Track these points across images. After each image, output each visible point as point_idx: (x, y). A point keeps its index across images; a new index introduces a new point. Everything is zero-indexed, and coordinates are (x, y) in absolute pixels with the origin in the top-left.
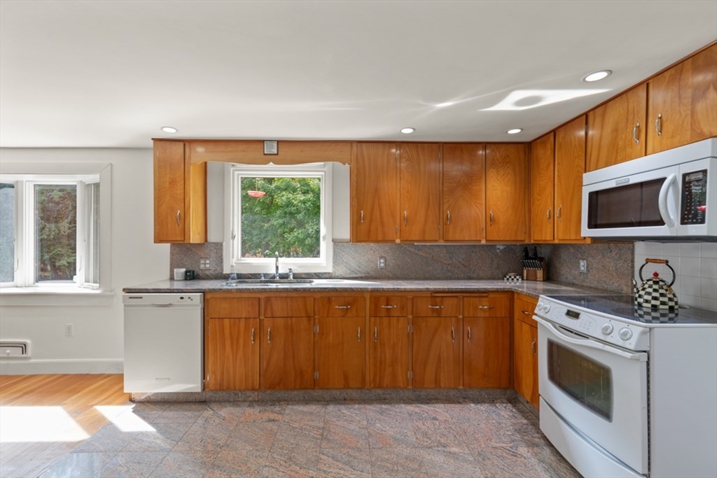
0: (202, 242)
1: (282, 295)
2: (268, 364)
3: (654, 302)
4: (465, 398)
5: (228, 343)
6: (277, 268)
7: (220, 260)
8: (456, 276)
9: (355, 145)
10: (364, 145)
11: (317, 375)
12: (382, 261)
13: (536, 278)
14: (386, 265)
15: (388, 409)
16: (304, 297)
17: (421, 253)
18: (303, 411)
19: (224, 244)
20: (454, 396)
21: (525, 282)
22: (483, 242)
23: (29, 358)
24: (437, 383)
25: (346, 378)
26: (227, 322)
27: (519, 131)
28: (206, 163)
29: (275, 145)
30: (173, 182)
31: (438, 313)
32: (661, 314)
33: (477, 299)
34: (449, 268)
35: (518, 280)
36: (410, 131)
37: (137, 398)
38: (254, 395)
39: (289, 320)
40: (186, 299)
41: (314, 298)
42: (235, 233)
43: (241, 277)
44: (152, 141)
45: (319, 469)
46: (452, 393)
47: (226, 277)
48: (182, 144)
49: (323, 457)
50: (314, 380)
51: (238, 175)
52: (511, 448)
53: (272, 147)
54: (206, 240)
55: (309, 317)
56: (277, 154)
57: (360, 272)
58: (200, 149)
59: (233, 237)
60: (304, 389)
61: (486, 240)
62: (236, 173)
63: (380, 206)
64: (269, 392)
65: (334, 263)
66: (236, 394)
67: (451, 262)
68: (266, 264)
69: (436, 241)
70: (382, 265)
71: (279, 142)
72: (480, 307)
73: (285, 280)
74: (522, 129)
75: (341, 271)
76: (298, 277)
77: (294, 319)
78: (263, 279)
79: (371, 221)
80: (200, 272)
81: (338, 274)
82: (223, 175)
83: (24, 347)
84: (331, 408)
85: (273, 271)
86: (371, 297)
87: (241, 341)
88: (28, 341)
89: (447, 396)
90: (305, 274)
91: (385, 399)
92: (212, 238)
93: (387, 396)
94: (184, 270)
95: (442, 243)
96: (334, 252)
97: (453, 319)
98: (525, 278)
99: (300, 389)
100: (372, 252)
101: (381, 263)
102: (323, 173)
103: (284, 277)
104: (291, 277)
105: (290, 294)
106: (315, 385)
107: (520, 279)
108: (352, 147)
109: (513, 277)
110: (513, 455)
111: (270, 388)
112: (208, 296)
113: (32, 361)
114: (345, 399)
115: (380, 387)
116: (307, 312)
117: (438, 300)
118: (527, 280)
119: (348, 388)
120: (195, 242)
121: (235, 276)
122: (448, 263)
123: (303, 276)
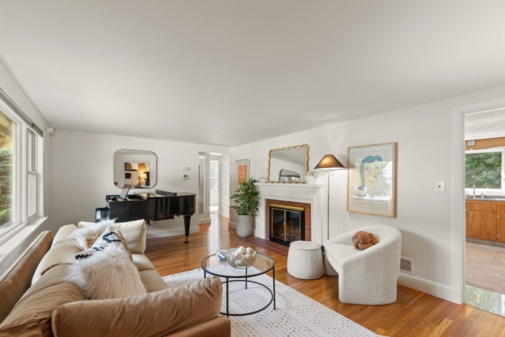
1: (478, 202)
2: (471, 228)
6: (474, 192)
11: (498, 236)
29: (474, 142)
39: (482, 212)
50: (497, 238)
53: (472, 143)
55: (493, 212)
56: (475, 146)
60: (490, 240)
68: (469, 191)
71: (475, 141)
76: (486, 197)
77: (485, 212)
85: (472, 194)
99: (488, 240)
103: (478, 196)
104: (483, 197)
105: (483, 202)
106: (497, 240)
111: (472, 237)
116: (492, 209)
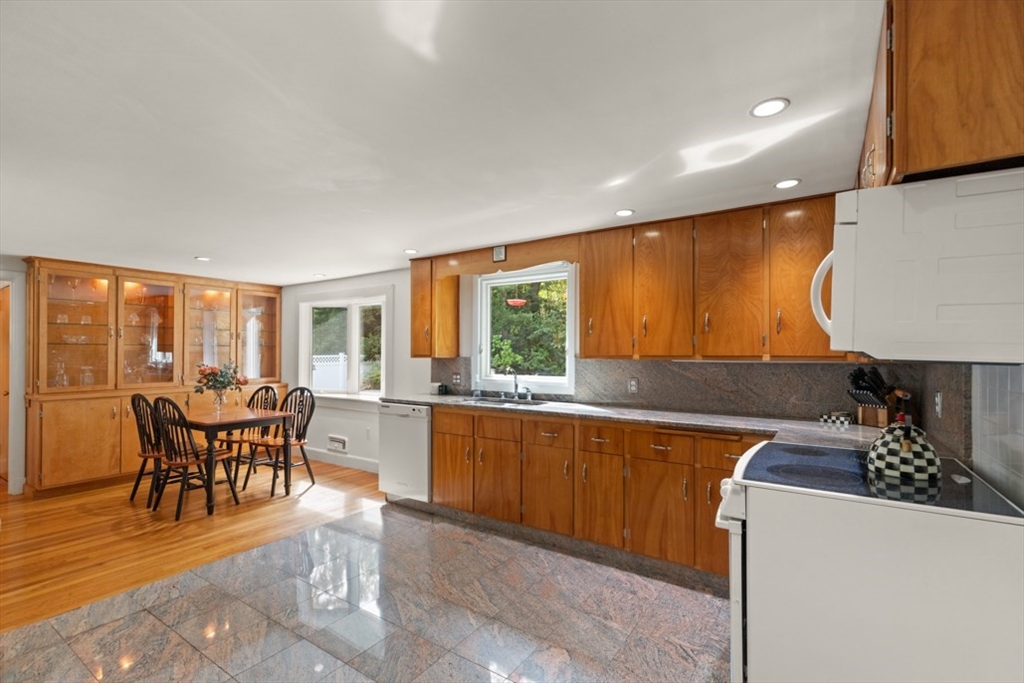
0: (453, 356)
1: (493, 414)
2: (480, 487)
3: (905, 468)
4: (707, 586)
5: (449, 459)
6: (516, 386)
7: (469, 377)
8: (744, 410)
9: (583, 238)
10: (593, 236)
11: (524, 510)
12: (633, 383)
13: (877, 422)
14: (638, 389)
15: (590, 568)
16: (512, 419)
17: (688, 374)
18: (502, 544)
19: (472, 358)
20: (690, 578)
21: (860, 427)
22: (766, 358)
23: (346, 453)
24: (662, 550)
25: (553, 519)
26: (447, 436)
27: (795, 183)
28: (458, 277)
29: (503, 250)
30: (423, 299)
31: (664, 456)
32: (916, 489)
33: (723, 443)
34: (732, 398)
35: (842, 423)
36: (628, 213)
37: (389, 498)
38: (471, 518)
39: (498, 442)
40: (416, 411)
41: (522, 421)
42: (483, 347)
43: (485, 395)
44: (409, 262)
45: (462, 590)
46: (688, 573)
47: (470, 394)
48: (429, 262)
49: (476, 583)
50: (522, 513)
51: (487, 284)
52: (693, 651)
53: (501, 254)
54: (458, 355)
55: (517, 442)
56: (505, 261)
57: (605, 395)
58: (453, 263)
59: (481, 352)
60: (511, 521)
61: (772, 357)
62: (485, 283)
63: (612, 311)
64: (483, 517)
65: (576, 383)
66: (456, 513)
67: (735, 388)
68: (507, 382)
69: (689, 357)
70: (634, 388)
71: (506, 247)
72: (727, 455)
73: (523, 400)
74: (800, 180)
75: (584, 394)
76: (537, 398)
77: (503, 442)
78: (503, 398)
79: (601, 330)
80: (452, 387)
81: (579, 398)
82: (472, 287)
83: (343, 443)
84: (532, 549)
85: (513, 391)
86: (581, 425)
87: (459, 458)
88: (346, 439)
89: (680, 575)
90: (545, 395)
91: (599, 557)
92: (464, 353)
93: (602, 555)
94: (440, 384)
95: (698, 360)
96: (576, 370)
97: (686, 468)
98: (860, 421)
99: (508, 520)
100: (621, 370)
101: (633, 387)
102: (566, 274)
103: (522, 397)
104: (529, 398)
106: (521, 519)
107: (846, 423)
108: (580, 240)
109: (834, 418)
110: (683, 657)
111: (481, 513)
112: (436, 410)
113: (349, 456)
114: (554, 545)
115: (590, 539)
116: (514, 435)
117: (664, 438)
118: (863, 424)
119: (556, 532)
120: (442, 357)
121: (479, 392)
122: (730, 390)
123: (544, 397)
